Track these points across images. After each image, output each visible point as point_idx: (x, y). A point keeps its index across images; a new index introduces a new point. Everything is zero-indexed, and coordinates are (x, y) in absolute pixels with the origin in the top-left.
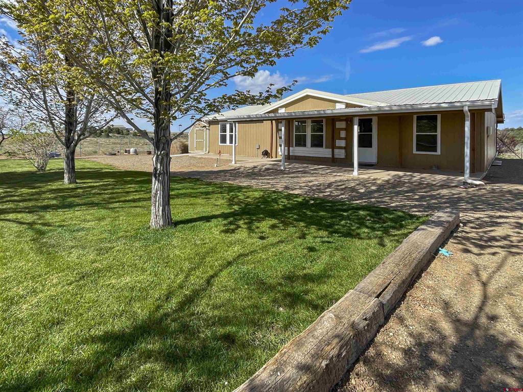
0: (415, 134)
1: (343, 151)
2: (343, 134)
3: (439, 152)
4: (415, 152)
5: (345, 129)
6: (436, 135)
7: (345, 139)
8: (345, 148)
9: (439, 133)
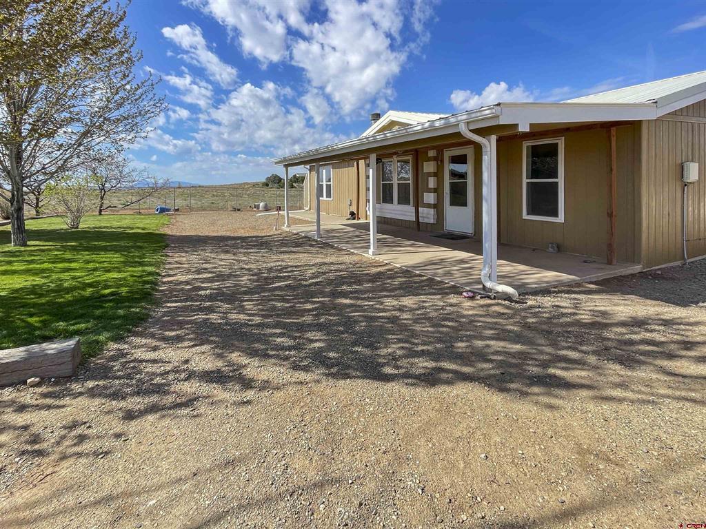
0: (525, 181)
1: (432, 211)
2: (432, 183)
3: (561, 219)
4: (525, 216)
5: (435, 175)
6: (557, 183)
7: (435, 190)
8: (435, 206)
9: (561, 180)
